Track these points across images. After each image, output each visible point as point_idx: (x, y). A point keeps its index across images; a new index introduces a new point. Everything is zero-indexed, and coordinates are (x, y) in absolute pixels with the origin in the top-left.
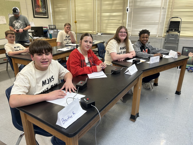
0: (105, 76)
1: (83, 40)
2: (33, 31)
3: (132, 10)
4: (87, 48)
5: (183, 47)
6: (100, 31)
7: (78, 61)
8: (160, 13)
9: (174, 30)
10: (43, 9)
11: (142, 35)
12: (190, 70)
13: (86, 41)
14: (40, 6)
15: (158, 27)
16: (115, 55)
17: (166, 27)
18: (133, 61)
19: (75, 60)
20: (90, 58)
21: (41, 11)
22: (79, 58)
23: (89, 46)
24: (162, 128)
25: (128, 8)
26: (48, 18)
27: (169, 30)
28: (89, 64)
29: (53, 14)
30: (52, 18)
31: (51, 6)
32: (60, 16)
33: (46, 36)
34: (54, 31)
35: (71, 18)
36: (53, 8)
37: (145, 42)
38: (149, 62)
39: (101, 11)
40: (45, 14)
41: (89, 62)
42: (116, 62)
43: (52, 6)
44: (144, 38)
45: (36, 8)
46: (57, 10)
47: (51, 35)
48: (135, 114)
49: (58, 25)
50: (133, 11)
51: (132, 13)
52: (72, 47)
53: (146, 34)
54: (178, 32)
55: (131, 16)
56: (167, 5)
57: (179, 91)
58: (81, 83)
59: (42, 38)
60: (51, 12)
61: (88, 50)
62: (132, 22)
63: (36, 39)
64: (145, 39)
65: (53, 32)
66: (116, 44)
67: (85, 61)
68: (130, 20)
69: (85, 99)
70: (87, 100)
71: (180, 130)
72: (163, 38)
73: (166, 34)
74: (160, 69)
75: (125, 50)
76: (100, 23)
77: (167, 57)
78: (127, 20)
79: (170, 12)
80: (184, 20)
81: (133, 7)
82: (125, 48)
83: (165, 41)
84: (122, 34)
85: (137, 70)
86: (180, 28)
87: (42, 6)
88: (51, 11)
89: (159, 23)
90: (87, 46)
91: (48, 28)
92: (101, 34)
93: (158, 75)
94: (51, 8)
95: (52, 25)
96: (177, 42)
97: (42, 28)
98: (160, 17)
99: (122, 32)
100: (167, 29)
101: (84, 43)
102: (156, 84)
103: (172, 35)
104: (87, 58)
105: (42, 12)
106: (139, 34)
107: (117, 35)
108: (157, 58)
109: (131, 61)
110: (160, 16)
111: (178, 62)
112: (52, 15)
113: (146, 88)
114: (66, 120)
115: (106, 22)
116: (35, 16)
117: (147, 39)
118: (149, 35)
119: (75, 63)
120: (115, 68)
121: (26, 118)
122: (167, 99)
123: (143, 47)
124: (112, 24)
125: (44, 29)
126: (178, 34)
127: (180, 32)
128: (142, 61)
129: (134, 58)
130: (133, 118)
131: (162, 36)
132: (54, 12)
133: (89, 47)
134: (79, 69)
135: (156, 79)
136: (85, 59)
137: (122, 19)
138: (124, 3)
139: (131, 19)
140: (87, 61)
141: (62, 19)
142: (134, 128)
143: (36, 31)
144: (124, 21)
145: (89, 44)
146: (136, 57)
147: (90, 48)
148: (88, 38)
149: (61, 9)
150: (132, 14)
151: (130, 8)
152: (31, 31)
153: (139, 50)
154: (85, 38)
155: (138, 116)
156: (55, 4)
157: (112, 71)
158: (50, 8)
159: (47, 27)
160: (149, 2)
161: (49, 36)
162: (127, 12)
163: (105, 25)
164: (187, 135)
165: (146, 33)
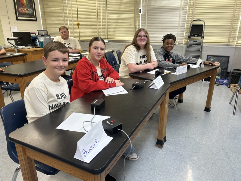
0: (126, 92)
1: (92, 47)
2: (17, 38)
3: (146, 11)
4: (99, 57)
5: (208, 56)
6: (107, 38)
7: (89, 73)
8: (180, 15)
9: (196, 36)
10: (29, 8)
11: (166, 41)
12: (217, 83)
13: (96, 47)
14: (25, 5)
15: (178, 32)
16: (134, 65)
17: (187, 32)
18: (156, 72)
19: (84, 72)
20: (104, 70)
21: (26, 12)
22: (90, 69)
23: (100, 53)
24: (195, 153)
25: (141, 8)
26: (36, 20)
27: (191, 35)
28: (103, 77)
29: (43, 16)
30: (42, 21)
31: (39, 5)
32: (53, 18)
33: (35, 45)
34: (46, 38)
35: (68, 21)
36: (43, 9)
37: (170, 49)
38: (175, 74)
39: (107, 12)
40: (32, 16)
41: (103, 75)
42: (134, 75)
43: (41, 5)
44: (168, 44)
45: (20, 7)
46: (48, 10)
47: (41, 43)
48: (162, 139)
49: (51, 31)
50: (147, 13)
51: (146, 14)
52: (74, 57)
53: (171, 40)
54: (202, 38)
55: (145, 19)
56: (188, 5)
57: (209, 108)
58: (98, 102)
59: (30, 47)
60: (40, 14)
61: (99, 59)
62: (146, 25)
63: (22, 49)
64: (170, 45)
65: (43, 39)
66: (135, 51)
67: (97, 73)
68: (144, 24)
69: (108, 122)
70: (111, 123)
71: (217, 154)
72: (184, 45)
73: (188, 41)
74: (189, 81)
75: (145, 59)
76: (107, 27)
77: (194, 66)
78: (140, 24)
79: (190, 14)
80: (207, 23)
81: (147, 7)
82: (145, 57)
83: (187, 48)
84: (140, 39)
85: (163, 83)
86: (203, 33)
87: (27, 5)
88: (40, 12)
89: (179, 28)
90: (98, 54)
91: (37, 34)
92: (109, 42)
93: (184, 89)
94: (40, 8)
95: (42, 30)
96: (201, 50)
97: (29, 33)
98: (179, 20)
99: (141, 36)
100: (188, 34)
101: (94, 51)
102: (180, 101)
103: (194, 41)
104: (100, 70)
105: (28, 13)
106: (163, 39)
107: (135, 41)
108: (185, 68)
109: (153, 72)
110: (180, 18)
111: (208, 73)
112: (41, 18)
113: (170, 105)
114: (87, 152)
115: (114, 25)
116: (19, 18)
117: (172, 45)
118: (175, 41)
119: (86, 76)
120: (136, 82)
121: (25, 153)
122: (196, 117)
123: (167, 56)
124: (122, 29)
125: (32, 35)
126: (201, 40)
127: (203, 37)
128: (166, 72)
129: (155, 69)
130: (160, 143)
131: (182, 43)
132: (44, 13)
133: (100, 55)
134: (92, 83)
135: (180, 94)
136: (97, 71)
137: (134, 22)
138: (136, 2)
139: (145, 22)
140: (99, 73)
141: (56, 22)
142: (162, 156)
143: (21, 38)
144: (136, 24)
145: (100, 51)
146: (158, 67)
147: (102, 56)
148: (99, 44)
149: (53, 9)
150: (146, 16)
151: (144, 9)
152: (13, 37)
153: (162, 59)
154: (95, 44)
155: (165, 141)
156: (45, 3)
157: (133, 85)
158: (38, 8)
159: (35, 33)
160: (166, 2)
161: (38, 45)
162: (140, 13)
163: (112, 29)
164: (225, 159)
165: (171, 38)
